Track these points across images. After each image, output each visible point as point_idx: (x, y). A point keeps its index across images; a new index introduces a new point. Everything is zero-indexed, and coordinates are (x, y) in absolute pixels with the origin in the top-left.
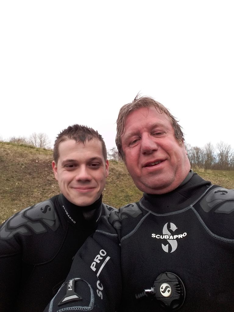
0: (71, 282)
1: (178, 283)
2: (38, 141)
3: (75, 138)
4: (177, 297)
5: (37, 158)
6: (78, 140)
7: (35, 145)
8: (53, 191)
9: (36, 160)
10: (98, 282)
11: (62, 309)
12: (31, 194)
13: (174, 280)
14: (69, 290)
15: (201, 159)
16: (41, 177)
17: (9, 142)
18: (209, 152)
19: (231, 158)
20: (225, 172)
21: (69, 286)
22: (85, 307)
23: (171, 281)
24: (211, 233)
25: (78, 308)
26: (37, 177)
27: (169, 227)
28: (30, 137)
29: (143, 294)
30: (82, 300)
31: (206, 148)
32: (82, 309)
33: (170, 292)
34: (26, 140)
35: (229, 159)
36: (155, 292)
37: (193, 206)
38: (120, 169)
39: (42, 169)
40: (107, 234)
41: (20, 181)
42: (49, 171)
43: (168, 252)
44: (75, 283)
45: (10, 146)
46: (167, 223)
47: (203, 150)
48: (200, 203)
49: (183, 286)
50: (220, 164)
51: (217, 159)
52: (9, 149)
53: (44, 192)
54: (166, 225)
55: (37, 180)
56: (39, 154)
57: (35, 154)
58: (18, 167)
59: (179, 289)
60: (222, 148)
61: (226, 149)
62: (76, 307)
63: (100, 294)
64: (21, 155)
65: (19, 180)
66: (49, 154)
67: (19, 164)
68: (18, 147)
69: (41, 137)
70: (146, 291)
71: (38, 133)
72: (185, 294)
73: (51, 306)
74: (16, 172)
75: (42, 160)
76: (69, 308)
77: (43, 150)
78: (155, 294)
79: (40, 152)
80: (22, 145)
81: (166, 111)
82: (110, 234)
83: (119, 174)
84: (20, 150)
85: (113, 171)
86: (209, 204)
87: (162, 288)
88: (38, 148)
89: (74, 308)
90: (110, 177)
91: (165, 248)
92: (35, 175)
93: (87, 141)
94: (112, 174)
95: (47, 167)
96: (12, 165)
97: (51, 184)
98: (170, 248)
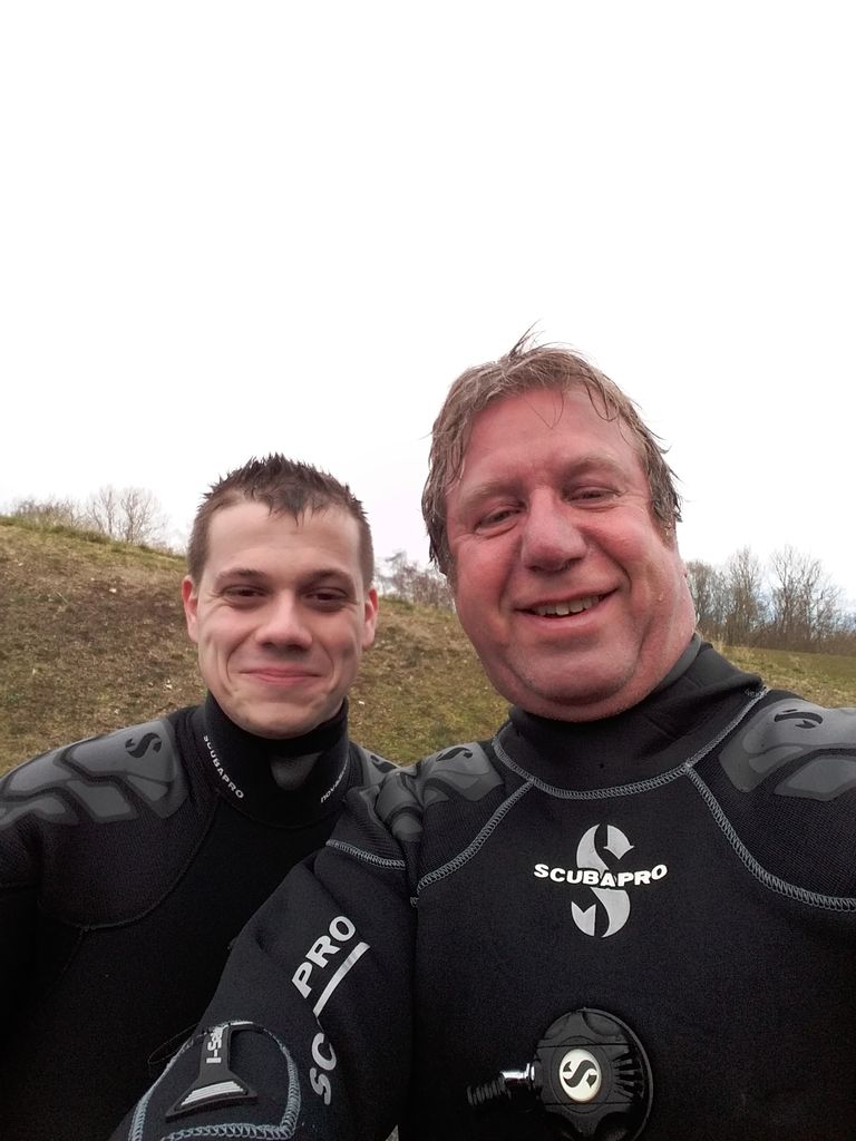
0: (218, 1035)
1: (626, 1051)
2: (121, 516)
3: (267, 500)
4: (622, 1102)
5: (113, 580)
6: (277, 506)
7: (106, 530)
8: (171, 704)
9: (109, 586)
10: (319, 1039)
11: (181, 1133)
12: (89, 712)
13: (613, 1040)
14: (209, 1061)
15: (712, 608)
16: (125, 649)
17: (9, 515)
18: (742, 584)
19: (821, 608)
20: (797, 658)
21: (210, 1048)
22: (265, 1128)
23: (600, 1044)
24: (760, 870)
25: (241, 1131)
26: (113, 648)
27: (601, 841)
28: (91, 503)
29: (494, 1086)
30: (253, 1101)
31: (732, 568)
32: (255, 1132)
33: (596, 1085)
34: (74, 512)
35: (815, 613)
36: (540, 1082)
37: (695, 767)
38: (420, 632)
39: (129, 621)
40: (368, 856)
41: (46, 660)
42: (157, 629)
43: (592, 934)
44: (234, 1037)
45: (16, 529)
46: (596, 827)
47: (721, 574)
48: (721, 757)
49: (643, 1061)
50: (781, 629)
51: (772, 610)
52: (10, 541)
53: (134, 704)
54: (590, 834)
55: (113, 661)
56: (124, 563)
57: (107, 564)
58: (43, 608)
59: (631, 1072)
60: (788, 573)
61: (803, 573)
62: (233, 1126)
63: (322, 1085)
64: (57, 567)
65: (44, 656)
66: (159, 565)
67: (45, 599)
68: (43, 538)
69: (131, 503)
70: (508, 1075)
71: (120, 487)
72: (651, 1096)
73: (137, 1120)
74: (33, 627)
75: (132, 587)
76: (205, 1128)
77: (138, 551)
78: (539, 1089)
79: (128, 558)
80: (59, 530)
81: (627, 411)
82: (375, 859)
83: (417, 649)
84: (51, 546)
85: (393, 638)
86: (752, 762)
87: (567, 1069)
88: (118, 544)
89: (225, 1130)
90: (383, 659)
91: (584, 920)
92: (105, 640)
93: (308, 511)
94: (389, 647)
95: (152, 612)
96: (21, 602)
97: (161, 677)
98: (602, 919)
